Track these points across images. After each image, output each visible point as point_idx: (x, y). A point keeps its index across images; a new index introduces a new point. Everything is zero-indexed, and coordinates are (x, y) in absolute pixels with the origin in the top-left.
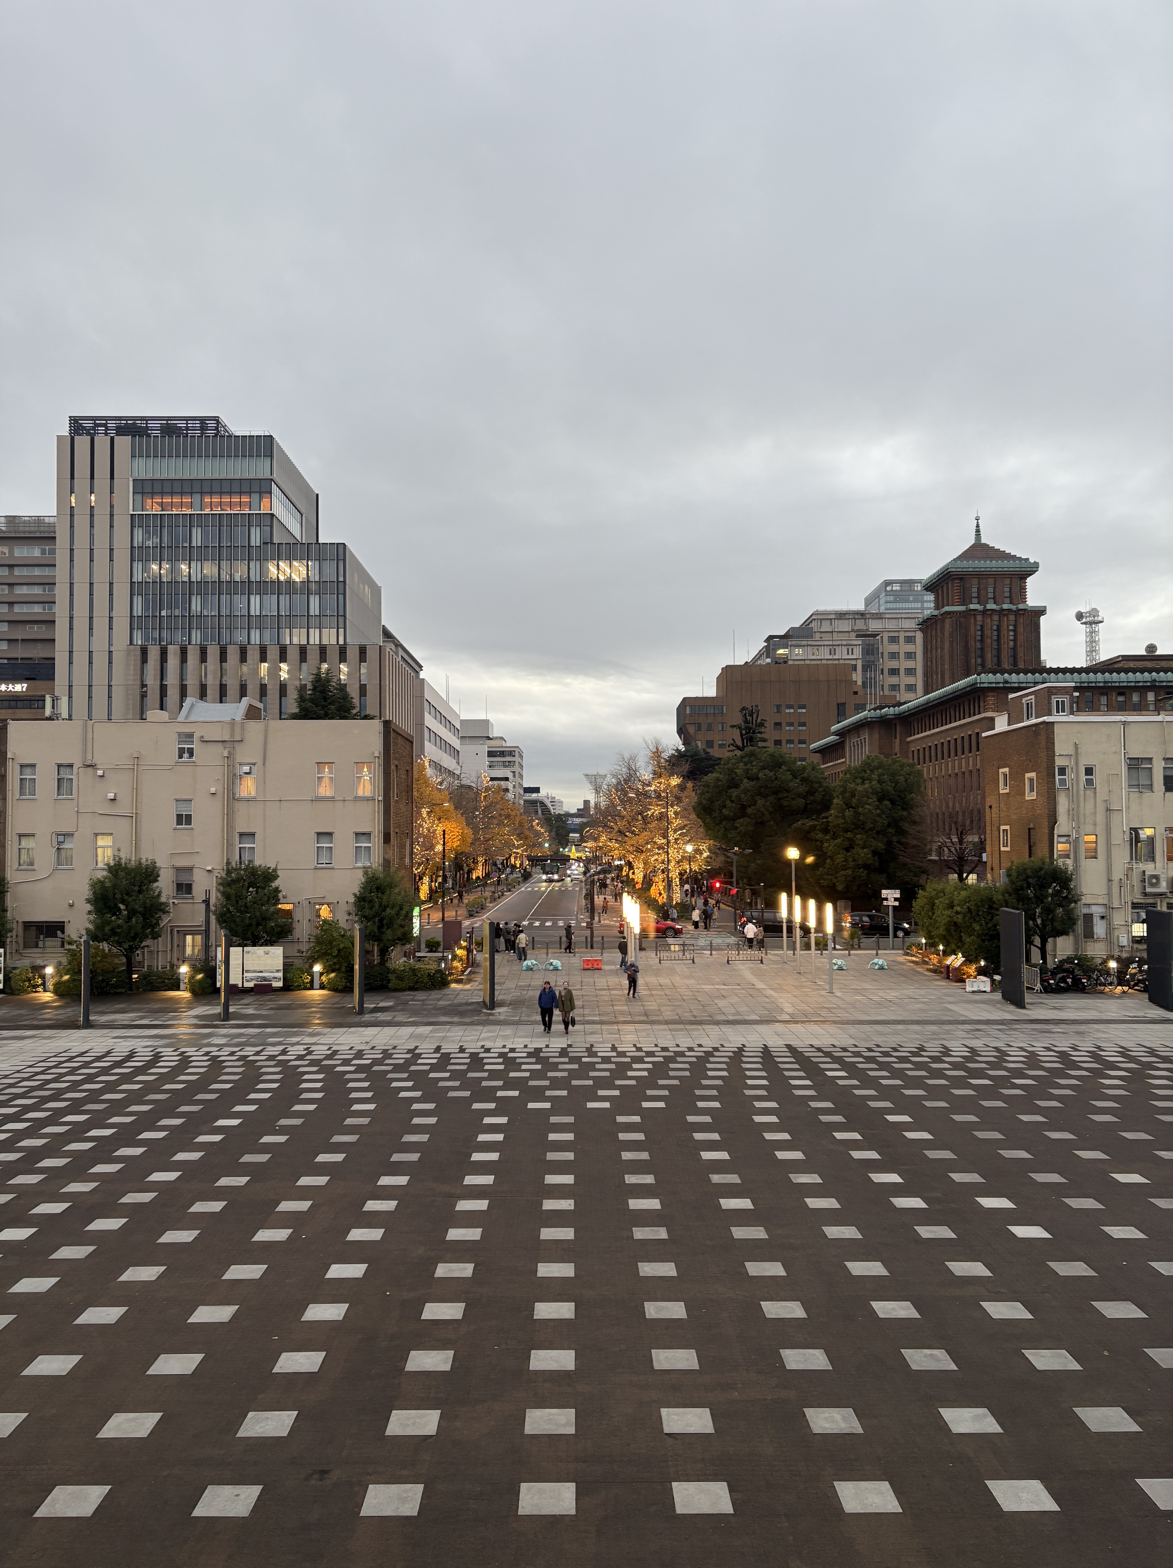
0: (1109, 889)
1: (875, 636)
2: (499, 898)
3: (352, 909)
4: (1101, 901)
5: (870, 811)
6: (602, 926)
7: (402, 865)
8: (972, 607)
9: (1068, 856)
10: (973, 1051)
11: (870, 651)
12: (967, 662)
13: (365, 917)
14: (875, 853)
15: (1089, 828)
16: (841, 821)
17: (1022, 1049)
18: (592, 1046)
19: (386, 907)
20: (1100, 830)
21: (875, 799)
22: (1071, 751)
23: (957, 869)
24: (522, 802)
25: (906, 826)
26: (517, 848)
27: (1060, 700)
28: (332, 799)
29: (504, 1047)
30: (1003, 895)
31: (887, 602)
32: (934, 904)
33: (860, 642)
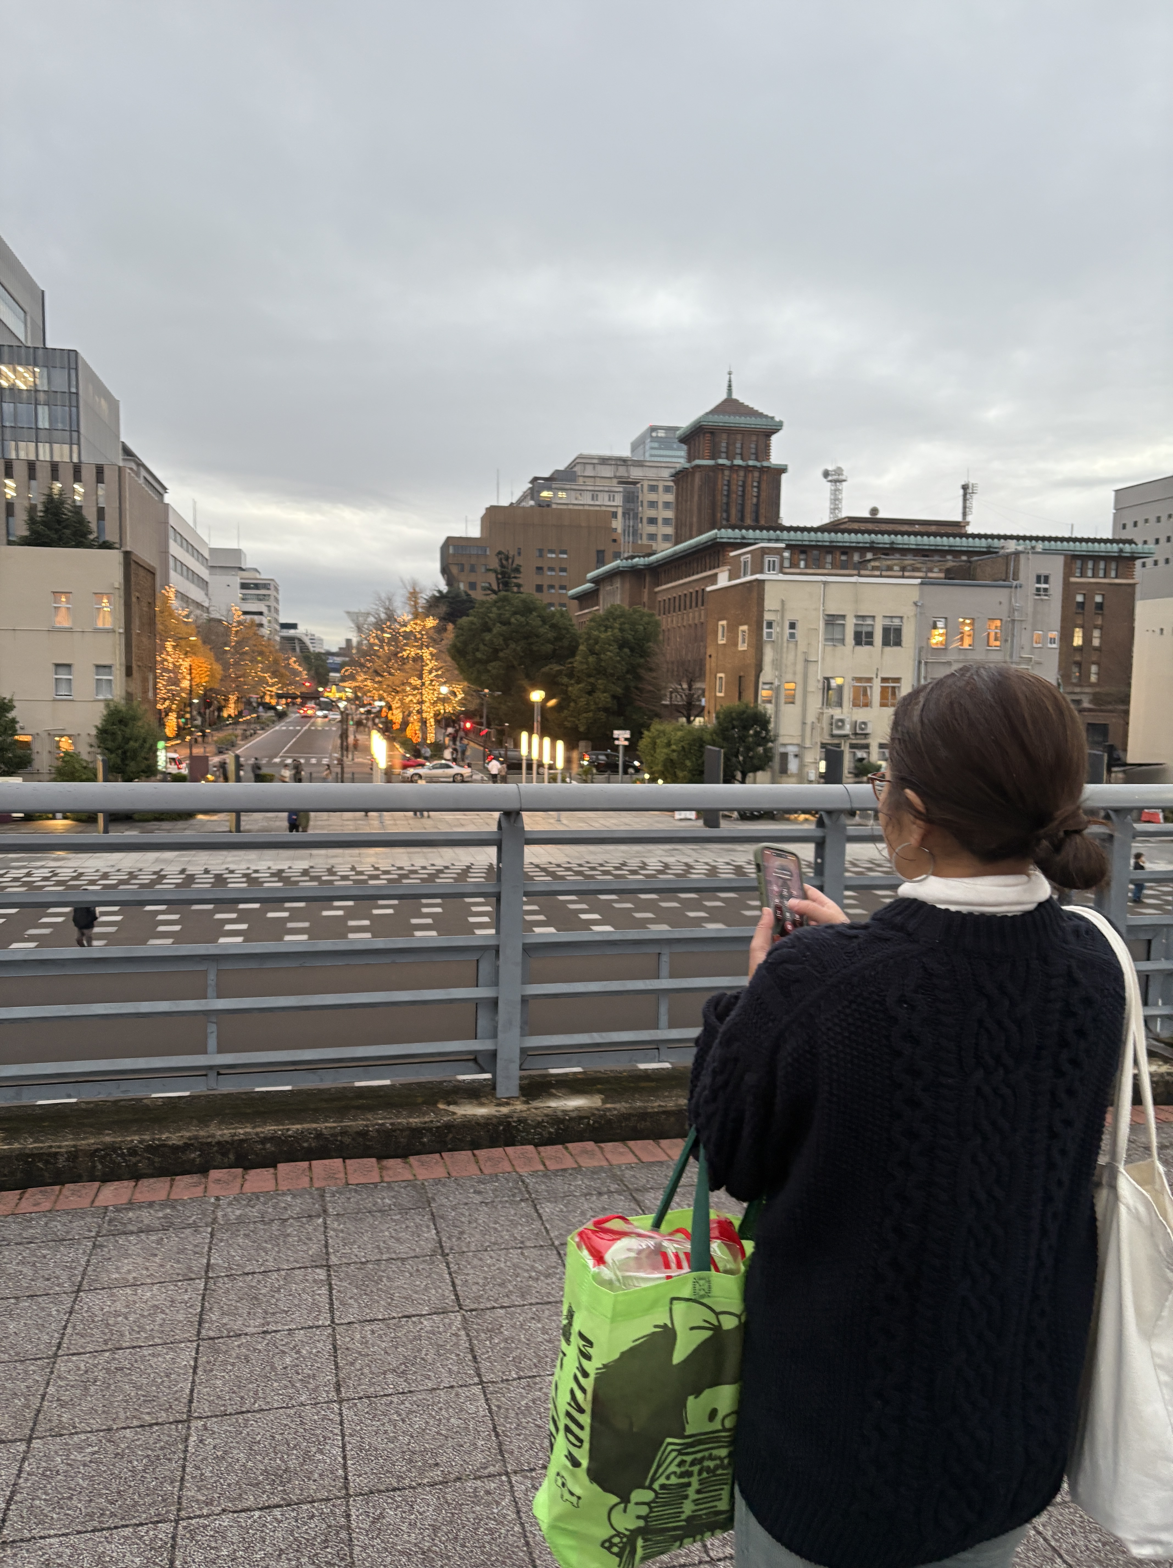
0: (803, 730)
1: (635, 483)
2: (251, 735)
3: (94, 741)
4: (795, 742)
5: (611, 658)
6: (355, 763)
7: (145, 699)
8: (721, 461)
9: (770, 702)
10: (667, 866)
11: (631, 498)
12: (714, 515)
13: (107, 749)
14: (614, 697)
15: (789, 677)
16: (585, 666)
17: (707, 864)
18: (333, 867)
19: (129, 739)
20: (799, 678)
21: (616, 647)
22: (777, 606)
23: (685, 713)
24: (278, 638)
25: (642, 672)
26: (271, 686)
27: (771, 559)
28: (69, 630)
29: (248, 868)
30: (711, 735)
31: (652, 448)
32: (655, 743)
33: (621, 489)
